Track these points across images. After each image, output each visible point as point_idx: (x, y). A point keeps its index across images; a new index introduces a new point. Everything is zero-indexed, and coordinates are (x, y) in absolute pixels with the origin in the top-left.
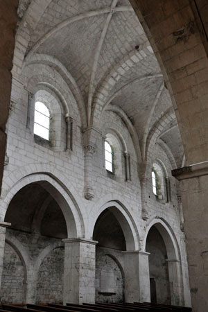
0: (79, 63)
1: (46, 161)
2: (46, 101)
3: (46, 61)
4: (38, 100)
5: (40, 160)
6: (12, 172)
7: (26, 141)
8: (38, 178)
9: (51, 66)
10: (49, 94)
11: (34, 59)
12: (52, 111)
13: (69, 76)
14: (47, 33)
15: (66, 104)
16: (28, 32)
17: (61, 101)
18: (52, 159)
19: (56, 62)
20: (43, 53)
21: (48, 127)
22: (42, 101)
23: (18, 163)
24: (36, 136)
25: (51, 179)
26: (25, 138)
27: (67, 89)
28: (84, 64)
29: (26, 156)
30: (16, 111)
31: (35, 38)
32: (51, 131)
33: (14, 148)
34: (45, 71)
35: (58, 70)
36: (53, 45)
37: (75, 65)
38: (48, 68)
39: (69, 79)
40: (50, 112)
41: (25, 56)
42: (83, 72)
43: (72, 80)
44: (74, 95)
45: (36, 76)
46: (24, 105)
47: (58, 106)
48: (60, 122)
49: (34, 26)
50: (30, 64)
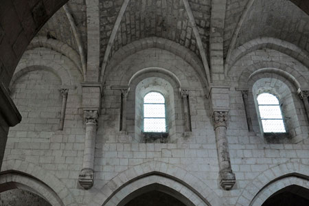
0: (291, 22)
1: (284, 160)
2: (270, 88)
3: (252, 48)
4: (260, 93)
5: (275, 161)
6: (245, 188)
7: (253, 147)
8: (280, 185)
9: (261, 49)
10: (268, 79)
11: (237, 54)
12: (279, 96)
13: (286, 45)
14: (239, 21)
15: (294, 78)
16: (219, 34)
17: (287, 78)
18: (293, 154)
19: (265, 41)
20: (245, 42)
21: (281, 117)
22: (265, 92)
23: (250, 176)
24: (267, 135)
25: (299, 180)
26: (250, 144)
27: (289, 61)
28: (298, 21)
29: (256, 164)
30: (233, 119)
31: (229, 34)
32: (286, 119)
33: (239, 161)
34: (255, 58)
35: (270, 46)
36: (253, 27)
37: (287, 29)
38: (258, 52)
39: (287, 49)
40: (278, 98)
41: (225, 59)
42: (301, 29)
43: (292, 47)
44: (302, 62)
45: (247, 69)
46: (239, 108)
47: (285, 87)
48: (293, 104)
49: (222, 25)
50: (236, 61)
